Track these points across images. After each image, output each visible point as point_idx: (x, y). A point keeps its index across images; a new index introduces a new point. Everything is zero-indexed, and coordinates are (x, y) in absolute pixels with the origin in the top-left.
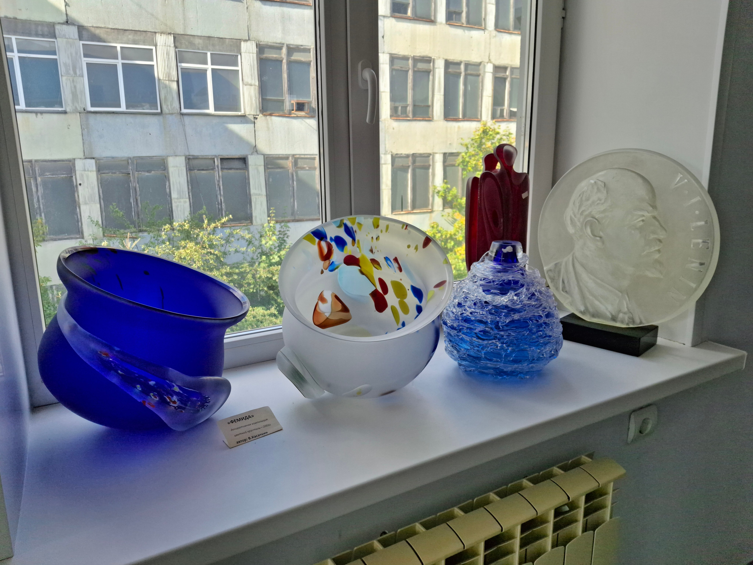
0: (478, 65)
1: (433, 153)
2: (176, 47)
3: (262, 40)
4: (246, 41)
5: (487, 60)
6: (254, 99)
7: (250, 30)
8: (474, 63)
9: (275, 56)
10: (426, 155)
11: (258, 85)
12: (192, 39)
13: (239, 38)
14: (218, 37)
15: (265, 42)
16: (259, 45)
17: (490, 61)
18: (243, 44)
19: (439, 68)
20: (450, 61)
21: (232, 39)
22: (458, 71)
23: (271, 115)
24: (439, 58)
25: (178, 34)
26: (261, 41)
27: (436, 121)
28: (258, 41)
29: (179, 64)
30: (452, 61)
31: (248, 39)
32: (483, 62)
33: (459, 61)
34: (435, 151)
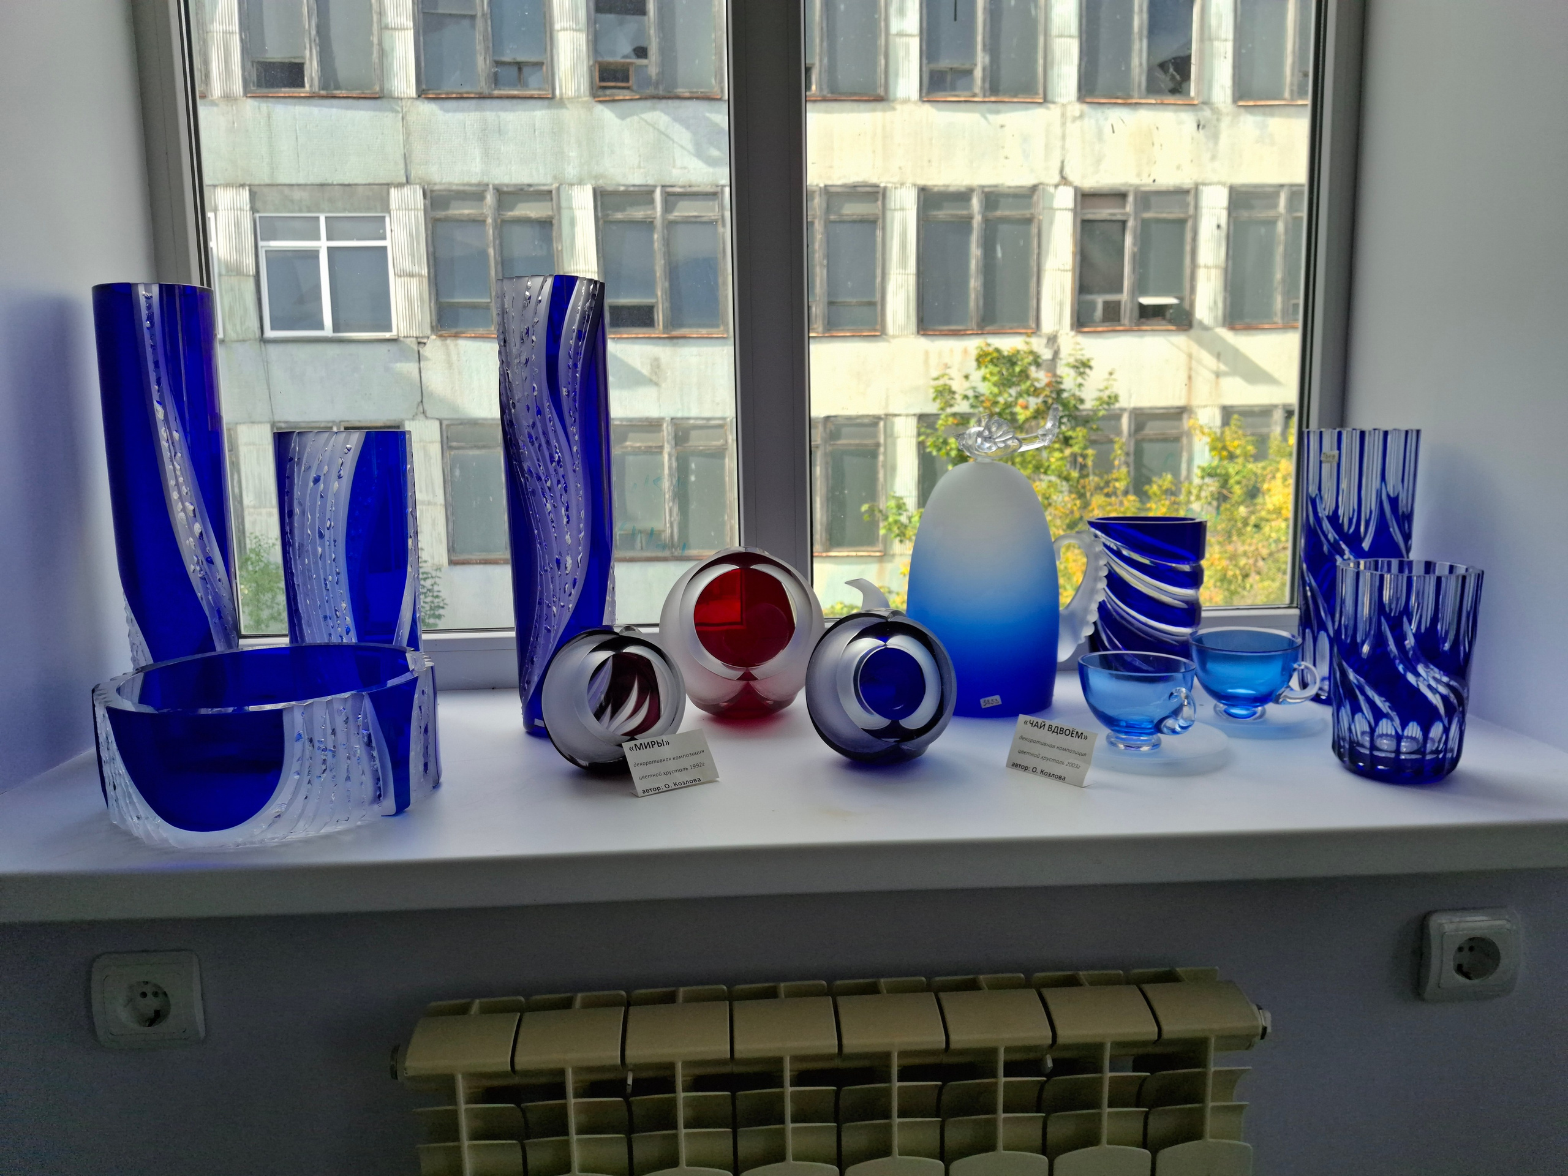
0: (1028, 195)
1: (887, 415)
2: (254, 210)
3: (438, 180)
4: (400, 185)
5: (1056, 179)
6: (416, 304)
7: (410, 162)
8: (1012, 190)
9: (466, 212)
10: (866, 421)
11: (426, 275)
12: (286, 190)
13: (385, 182)
14: (341, 182)
15: (444, 184)
16: (432, 191)
17: (1064, 180)
18: (394, 193)
19: (902, 209)
20: (936, 189)
21: (369, 184)
22: (965, 212)
23: (456, 336)
24: (902, 184)
25: (259, 185)
26: (435, 184)
27: (894, 337)
28: (429, 184)
29: (261, 244)
30: (942, 189)
31: (404, 180)
32: (1041, 184)
33: (963, 189)
34: (891, 411)
